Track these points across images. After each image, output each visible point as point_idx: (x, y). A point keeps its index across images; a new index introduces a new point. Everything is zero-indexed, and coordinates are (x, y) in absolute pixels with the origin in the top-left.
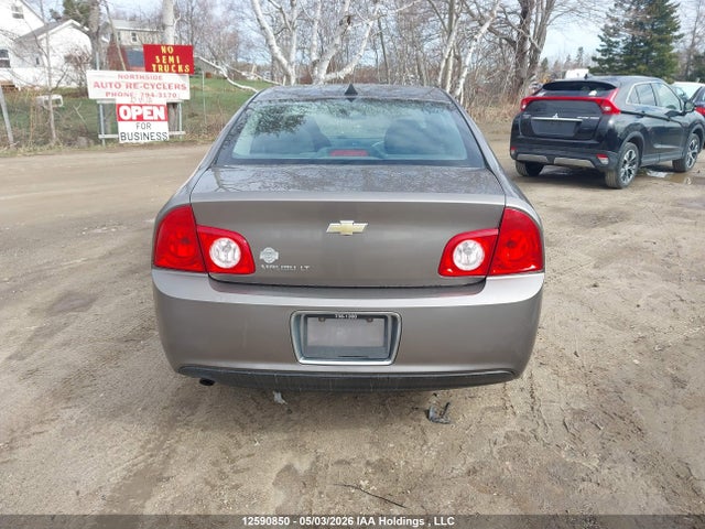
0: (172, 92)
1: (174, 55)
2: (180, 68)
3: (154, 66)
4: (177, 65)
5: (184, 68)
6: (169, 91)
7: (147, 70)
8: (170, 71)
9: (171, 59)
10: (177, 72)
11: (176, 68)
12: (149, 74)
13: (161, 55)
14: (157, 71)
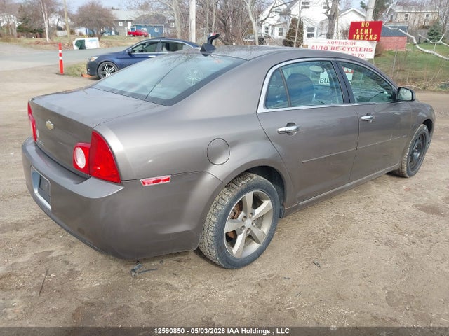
0: (361, 53)
1: (369, 28)
2: (371, 37)
3: (354, 36)
4: (369, 34)
5: (373, 37)
6: (359, 52)
7: (349, 39)
8: (364, 39)
9: (366, 31)
10: (368, 40)
11: (368, 37)
12: (350, 41)
13: (360, 28)
14: (355, 39)
